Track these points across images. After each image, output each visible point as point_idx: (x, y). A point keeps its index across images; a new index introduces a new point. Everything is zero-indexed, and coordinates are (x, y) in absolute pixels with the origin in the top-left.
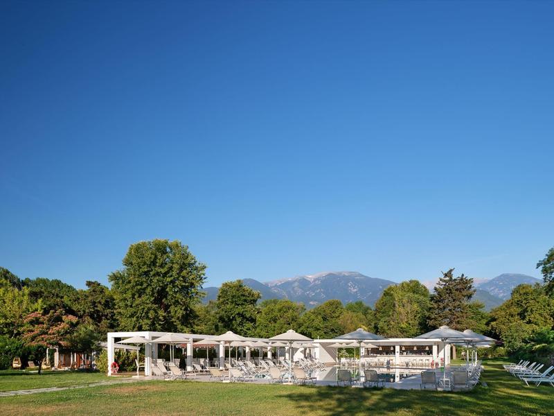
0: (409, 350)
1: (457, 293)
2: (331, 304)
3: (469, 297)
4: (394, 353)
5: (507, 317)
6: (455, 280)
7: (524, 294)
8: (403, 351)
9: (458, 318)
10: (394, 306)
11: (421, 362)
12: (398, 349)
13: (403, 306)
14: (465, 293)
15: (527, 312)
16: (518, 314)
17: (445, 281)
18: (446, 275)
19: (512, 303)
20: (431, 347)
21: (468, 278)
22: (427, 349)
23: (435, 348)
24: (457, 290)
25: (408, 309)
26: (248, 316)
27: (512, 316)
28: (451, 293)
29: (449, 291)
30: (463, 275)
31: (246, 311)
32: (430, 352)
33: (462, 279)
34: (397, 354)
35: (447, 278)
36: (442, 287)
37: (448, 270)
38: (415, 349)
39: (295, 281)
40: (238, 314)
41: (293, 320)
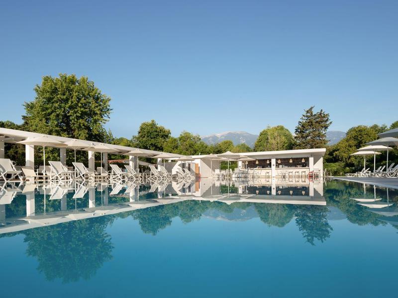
0: (285, 162)
1: (317, 124)
2: (226, 143)
3: (326, 127)
4: (270, 166)
5: (347, 147)
6: (315, 115)
7: (359, 131)
8: (279, 164)
9: (318, 143)
10: (267, 139)
11: (297, 174)
12: (273, 162)
13: (274, 139)
14: (323, 124)
15: (362, 143)
16: (355, 145)
17: (307, 116)
18: (307, 112)
19: (350, 138)
20: (307, 159)
21: (326, 113)
22: (303, 161)
23: (311, 160)
24: (317, 122)
25: (278, 141)
26: (159, 146)
27: (351, 147)
28: (312, 125)
29: (311, 124)
30: (322, 111)
31: (158, 143)
32: (306, 164)
33: (321, 114)
34: (273, 167)
35: (309, 114)
36: (304, 121)
37: (310, 108)
38: (291, 161)
39: (209, 138)
40: (152, 144)
41: (190, 146)
